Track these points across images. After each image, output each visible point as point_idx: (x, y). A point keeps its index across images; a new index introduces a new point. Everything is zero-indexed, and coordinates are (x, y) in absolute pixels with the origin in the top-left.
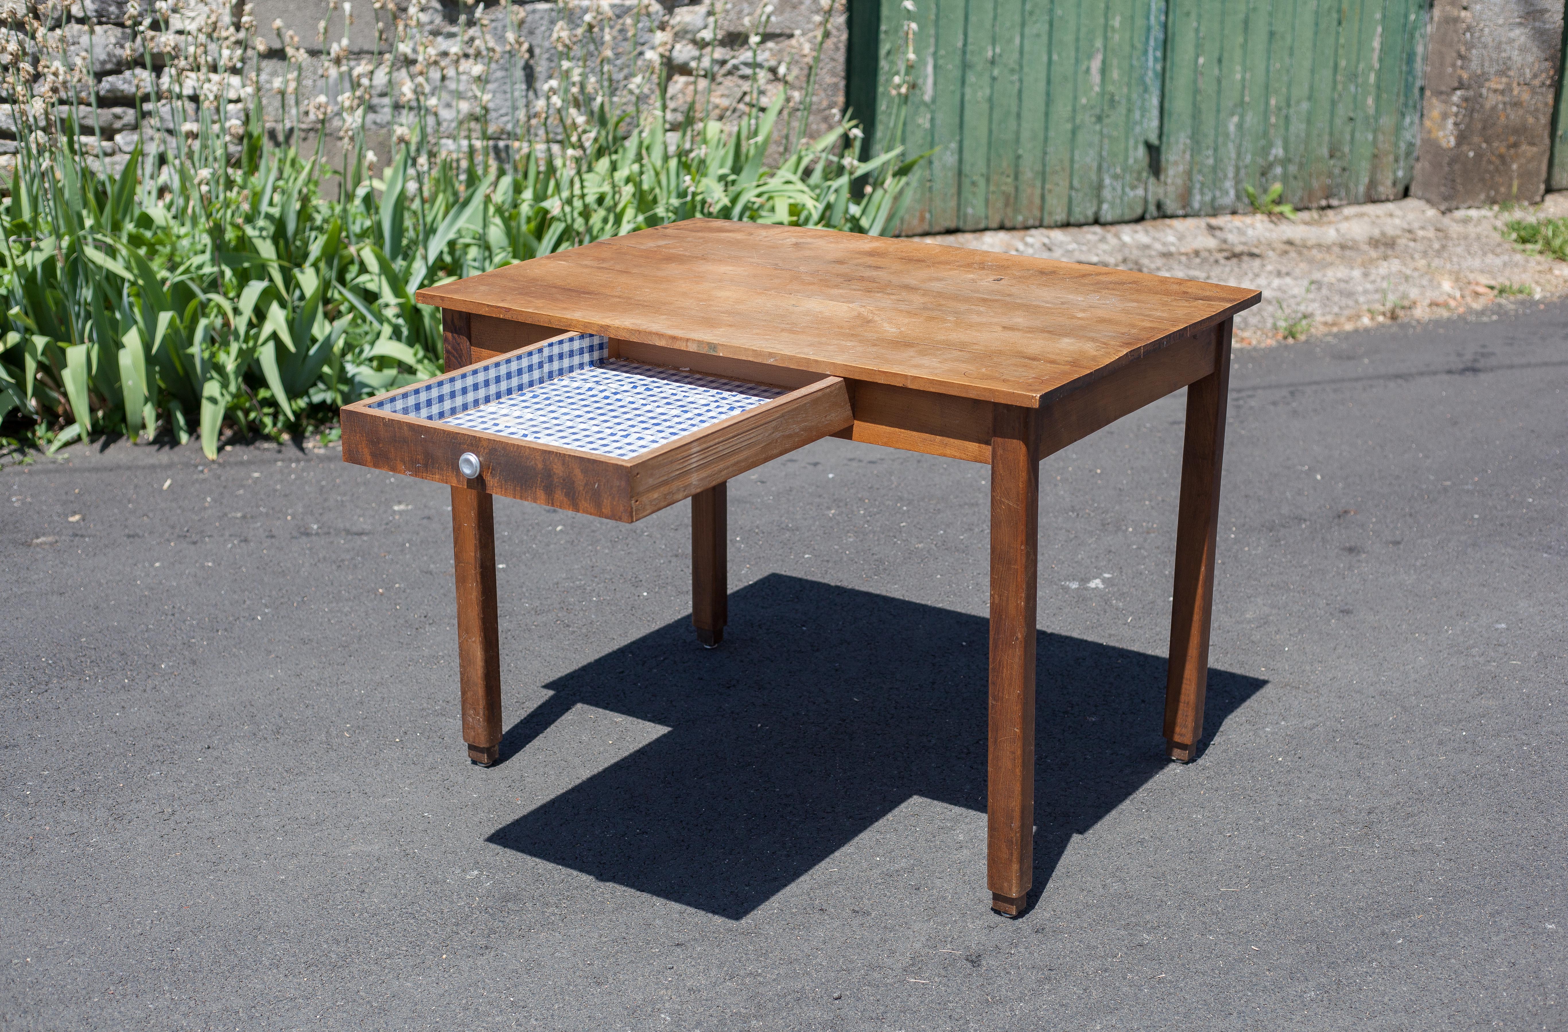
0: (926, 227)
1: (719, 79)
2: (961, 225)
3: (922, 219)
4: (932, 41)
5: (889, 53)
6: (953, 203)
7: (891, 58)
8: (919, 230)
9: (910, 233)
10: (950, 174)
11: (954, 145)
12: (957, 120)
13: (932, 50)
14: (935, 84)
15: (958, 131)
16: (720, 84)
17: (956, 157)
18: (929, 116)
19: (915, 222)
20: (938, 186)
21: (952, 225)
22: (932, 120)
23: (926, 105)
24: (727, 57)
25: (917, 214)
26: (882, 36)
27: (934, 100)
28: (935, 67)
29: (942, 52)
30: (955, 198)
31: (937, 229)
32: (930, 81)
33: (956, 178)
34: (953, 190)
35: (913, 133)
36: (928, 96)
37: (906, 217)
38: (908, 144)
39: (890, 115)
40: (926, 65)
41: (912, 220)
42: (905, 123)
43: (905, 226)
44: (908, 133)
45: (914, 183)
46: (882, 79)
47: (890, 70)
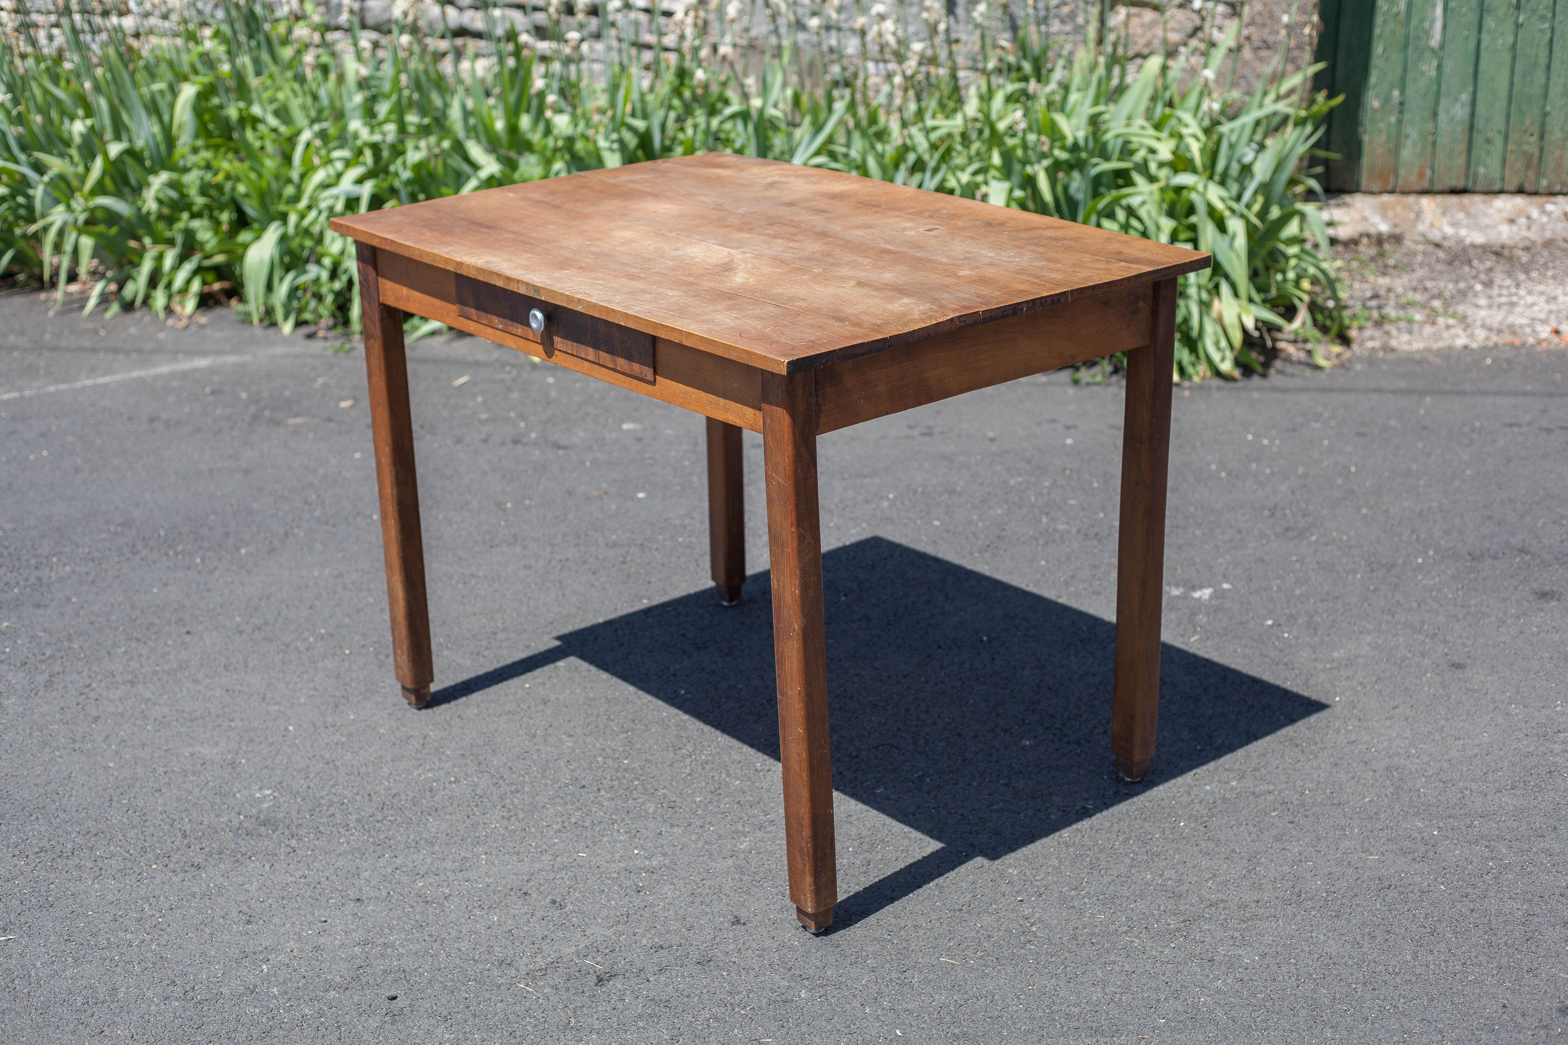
0: (1425, 185)
2: (1470, 185)
3: (1421, 175)
6: (1461, 161)
8: (1417, 187)
9: (1406, 189)
10: (1459, 129)
11: (1465, 97)
12: (1471, 70)
14: (1445, 27)
15: (1471, 81)
17: (1467, 110)
18: (1435, 63)
19: (1413, 178)
20: (1443, 140)
21: (1460, 184)
22: (1439, 67)
23: (1433, 51)
25: (1416, 170)
27: (1442, 46)
28: (1445, 9)
30: (1464, 156)
31: (1438, 187)
32: (1439, 25)
33: (1467, 133)
34: (1462, 146)
35: (1415, 80)
36: (1435, 41)
37: (1402, 172)
38: (1409, 92)
39: (1387, 59)
40: (1434, 6)
41: (1408, 176)
42: (1405, 70)
43: (1400, 182)
44: (1409, 80)
45: (1414, 135)
46: (1379, 20)
47: (1389, 10)
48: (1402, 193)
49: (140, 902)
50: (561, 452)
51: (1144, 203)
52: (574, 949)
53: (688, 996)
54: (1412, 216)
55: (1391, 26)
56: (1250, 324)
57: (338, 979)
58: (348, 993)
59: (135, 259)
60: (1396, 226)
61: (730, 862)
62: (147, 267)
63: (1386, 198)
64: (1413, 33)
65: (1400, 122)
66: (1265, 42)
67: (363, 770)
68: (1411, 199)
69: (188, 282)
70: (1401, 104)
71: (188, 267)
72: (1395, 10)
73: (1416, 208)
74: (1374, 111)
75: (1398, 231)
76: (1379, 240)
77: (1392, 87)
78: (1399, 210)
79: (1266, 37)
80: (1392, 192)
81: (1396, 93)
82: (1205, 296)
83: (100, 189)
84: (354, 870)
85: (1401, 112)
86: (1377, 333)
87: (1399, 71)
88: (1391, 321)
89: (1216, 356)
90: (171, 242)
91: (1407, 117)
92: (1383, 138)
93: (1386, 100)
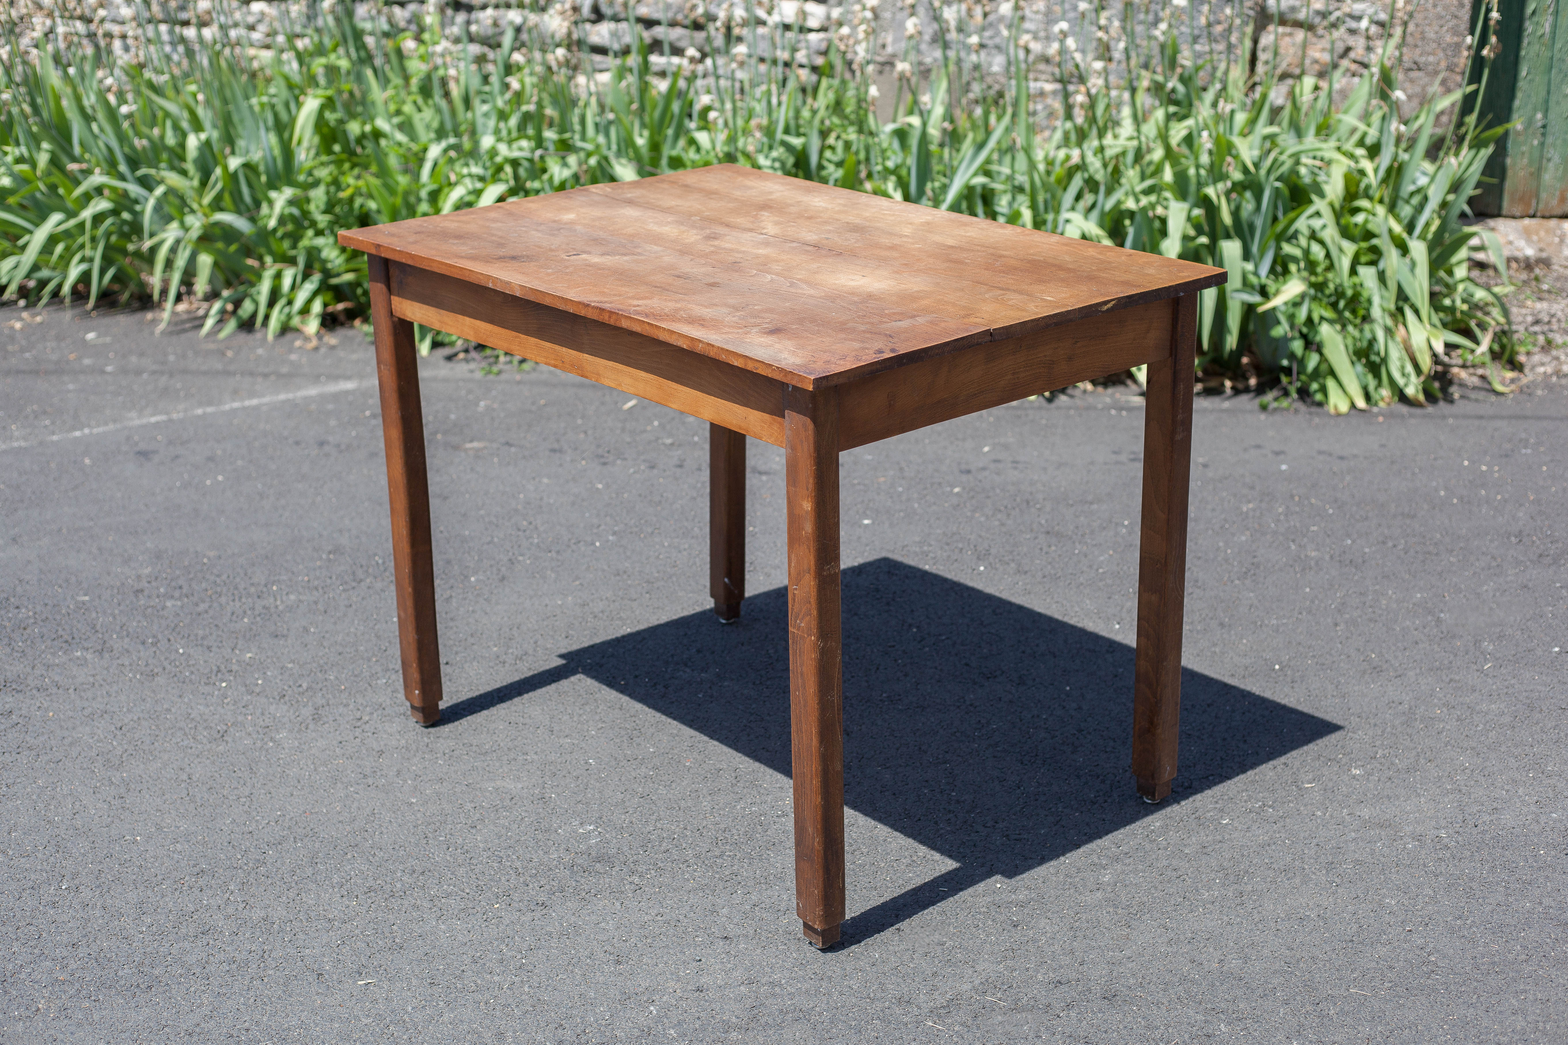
0: (1566, 208)
1: (1320, 31)
3: (1562, 199)
5: (1534, 13)
7: (1535, 19)
8: (1559, 212)
9: (1547, 214)
16: (1322, 37)
19: (1554, 202)
24: (1331, 8)
25: (1558, 193)
35: (1558, 103)
37: (1544, 195)
38: (1551, 115)
39: (1531, 81)
41: (1550, 200)
42: (1548, 93)
43: (1541, 206)
44: (1552, 104)
45: (1556, 159)
46: (1525, 41)
47: (1534, 32)
48: (1543, 217)
49: (496, 943)
50: (764, 478)
51: (1324, 226)
52: (970, 986)
53: (1106, 1032)
54: (1557, 240)
55: (1536, 47)
56: (1438, 348)
57: (734, 1020)
58: (750, 1033)
59: (253, 278)
60: (1541, 250)
61: (1099, 895)
62: (265, 286)
63: (1527, 221)
64: (1557, 55)
65: (1542, 144)
66: (1415, 63)
67: (683, 804)
68: (1553, 223)
69: (309, 301)
70: (1544, 127)
71: (309, 287)
72: (1539, 33)
73: (1559, 232)
74: (1519, 133)
75: (1544, 255)
76: (1528, 265)
77: (1535, 110)
78: (1542, 233)
79: (1417, 59)
80: (1533, 216)
81: (1539, 116)
82: (1390, 321)
83: (217, 205)
84: (710, 907)
85: (1543, 135)
86: (1546, 359)
87: (1543, 93)
88: (1557, 347)
89: (1401, 381)
90: (292, 261)
91: (1550, 140)
92: (1525, 161)
93: (1530, 123)
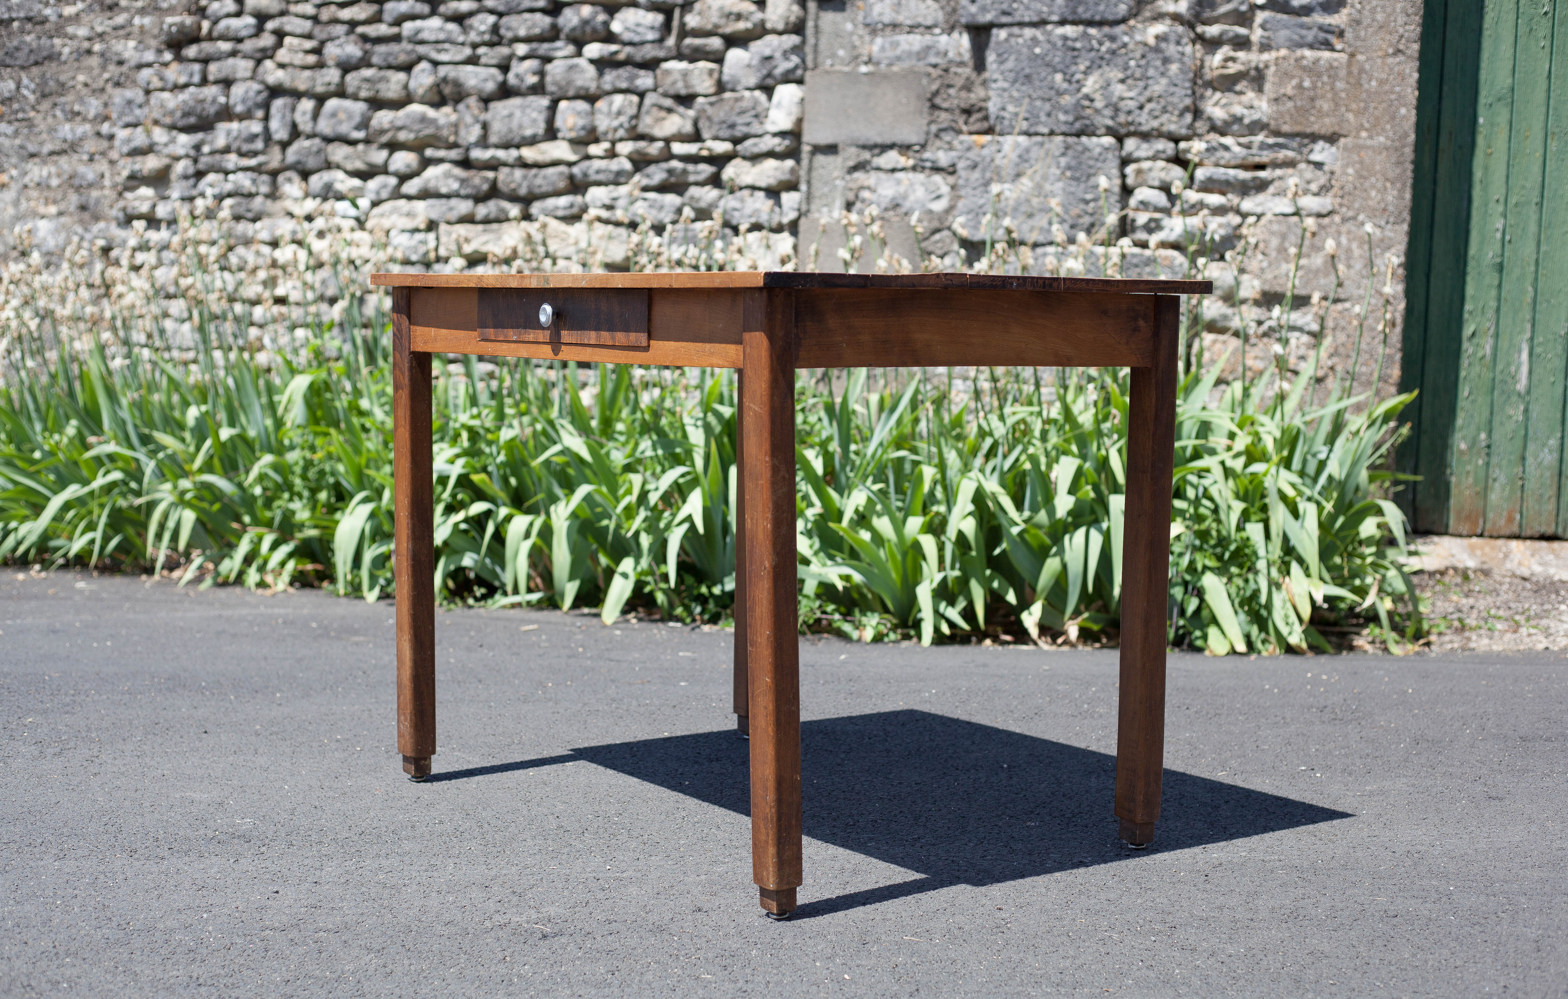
0: (1515, 529)
1: (1253, 340)
2: (1560, 531)
3: (1510, 520)
4: (1528, 326)
5: (1474, 334)
6: (1551, 506)
7: (1475, 341)
8: (1507, 532)
9: (1495, 534)
10: (1548, 474)
11: (1553, 442)
12: (1559, 415)
13: (1528, 335)
14: (1530, 372)
15: (1559, 428)
16: (1254, 345)
17: (1556, 455)
18: (1522, 408)
19: (1502, 522)
20: (1530, 485)
21: (1550, 530)
22: (1526, 411)
23: (1519, 394)
24: (1263, 318)
25: (1505, 513)
26: (1466, 316)
27: (1528, 392)
28: (1531, 354)
29: (1539, 339)
30: (1554, 500)
31: (1529, 533)
32: (1525, 369)
33: (1556, 479)
34: (1552, 492)
35: (1502, 424)
36: (1522, 385)
37: (1491, 515)
38: (1496, 436)
39: (1474, 401)
40: (1520, 352)
41: (1497, 520)
42: (1492, 413)
43: (1488, 526)
44: (1496, 424)
45: (1502, 479)
46: (1465, 362)
47: (1475, 353)
48: (1491, 537)
51: (1214, 483)
54: (1501, 555)
55: (1476, 369)
56: (1319, 599)
59: (233, 540)
60: (1483, 563)
62: (244, 547)
63: (1474, 540)
64: (1499, 377)
65: (1488, 464)
66: (1349, 373)
68: (1500, 542)
69: (283, 564)
70: (1489, 447)
71: (285, 550)
72: (1480, 354)
73: (1504, 549)
74: (1462, 453)
75: (1485, 567)
76: (1465, 573)
77: (1479, 430)
78: (1487, 550)
80: (1481, 535)
81: (1483, 436)
82: (1274, 573)
83: (206, 468)
85: (1488, 455)
86: (1456, 638)
87: (1486, 414)
88: (1471, 629)
89: (1284, 630)
90: (269, 524)
91: (1494, 460)
92: (1471, 480)
93: (1474, 442)
